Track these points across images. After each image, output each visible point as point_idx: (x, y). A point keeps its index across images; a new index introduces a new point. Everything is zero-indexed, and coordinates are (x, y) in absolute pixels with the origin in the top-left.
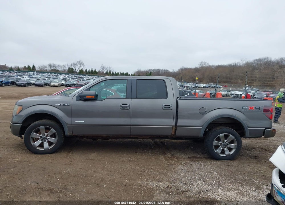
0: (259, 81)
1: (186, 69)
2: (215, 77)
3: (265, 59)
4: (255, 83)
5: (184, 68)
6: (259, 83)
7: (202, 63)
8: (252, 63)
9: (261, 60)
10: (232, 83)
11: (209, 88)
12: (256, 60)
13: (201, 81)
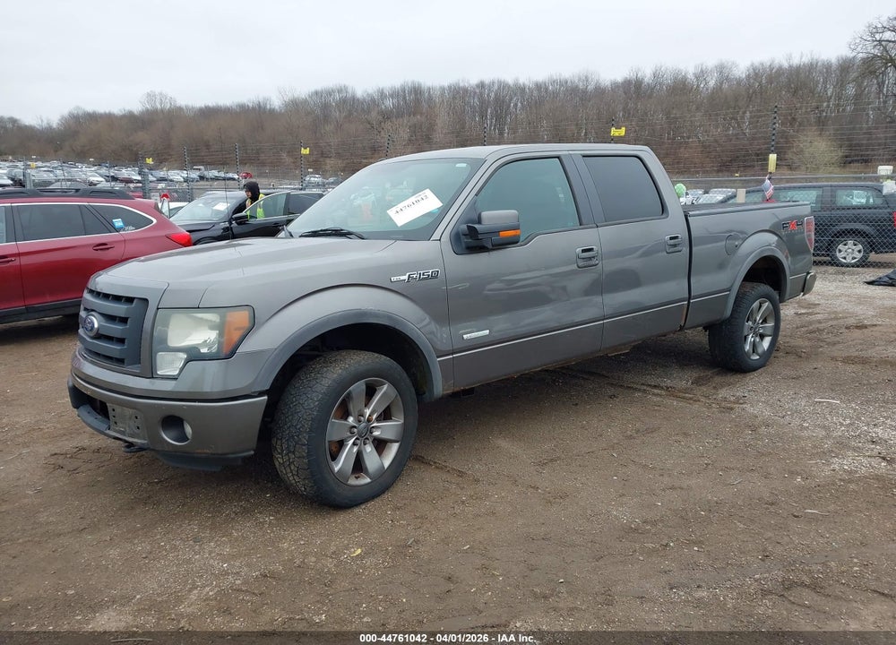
0: (339, 155)
1: (93, 117)
2: (208, 146)
3: (340, 91)
4: (328, 161)
5: (80, 113)
6: (340, 163)
7: (150, 96)
8: (305, 102)
9: (330, 93)
10: (263, 164)
11: (202, 183)
12: (316, 93)
13: (162, 160)
